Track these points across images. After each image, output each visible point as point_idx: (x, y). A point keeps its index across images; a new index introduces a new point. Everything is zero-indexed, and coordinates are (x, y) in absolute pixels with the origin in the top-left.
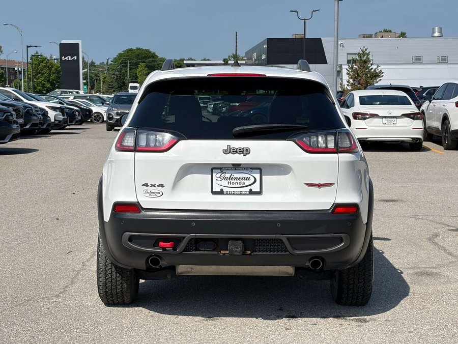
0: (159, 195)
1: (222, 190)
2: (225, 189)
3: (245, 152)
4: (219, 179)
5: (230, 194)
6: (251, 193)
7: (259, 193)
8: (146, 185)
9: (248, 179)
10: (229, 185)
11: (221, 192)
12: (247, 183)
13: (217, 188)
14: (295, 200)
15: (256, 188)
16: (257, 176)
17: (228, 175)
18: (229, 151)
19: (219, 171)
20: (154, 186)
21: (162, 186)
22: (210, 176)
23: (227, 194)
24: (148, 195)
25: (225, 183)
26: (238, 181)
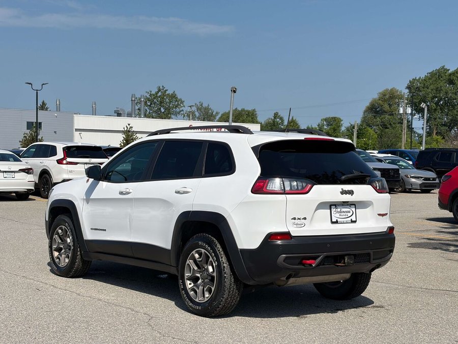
0: (303, 226)
1: (337, 220)
2: (339, 220)
3: (351, 192)
4: (335, 213)
5: (342, 223)
6: (352, 222)
7: (355, 222)
8: (294, 219)
9: (349, 212)
10: (341, 217)
11: (337, 222)
12: (349, 214)
13: (334, 220)
14: (374, 226)
15: (353, 218)
16: (354, 209)
17: (339, 210)
18: (344, 192)
19: (334, 207)
20: (300, 219)
21: (305, 219)
22: (329, 210)
23: (340, 223)
24: (295, 226)
25: (338, 215)
26: (345, 214)
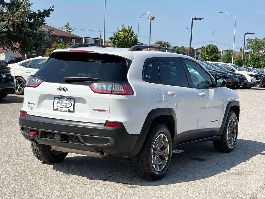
0: (33, 108)
1: (57, 108)
2: (59, 108)
3: (65, 90)
4: (57, 103)
5: (60, 111)
6: (69, 111)
7: (73, 111)
8: (29, 103)
9: (69, 104)
10: (61, 107)
11: (57, 110)
12: (68, 106)
13: (55, 108)
14: (87, 117)
15: (71, 109)
16: (73, 103)
17: (60, 101)
18: (60, 89)
19: (57, 99)
20: (31, 104)
21: (34, 104)
22: (53, 101)
23: (59, 111)
24: (29, 108)
25: (59, 105)
26: (65, 105)
